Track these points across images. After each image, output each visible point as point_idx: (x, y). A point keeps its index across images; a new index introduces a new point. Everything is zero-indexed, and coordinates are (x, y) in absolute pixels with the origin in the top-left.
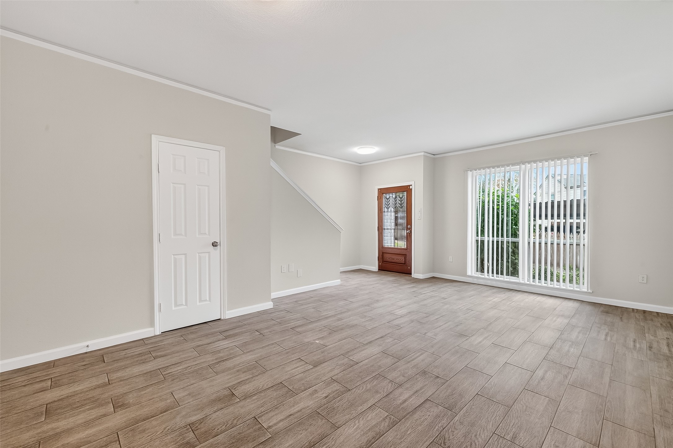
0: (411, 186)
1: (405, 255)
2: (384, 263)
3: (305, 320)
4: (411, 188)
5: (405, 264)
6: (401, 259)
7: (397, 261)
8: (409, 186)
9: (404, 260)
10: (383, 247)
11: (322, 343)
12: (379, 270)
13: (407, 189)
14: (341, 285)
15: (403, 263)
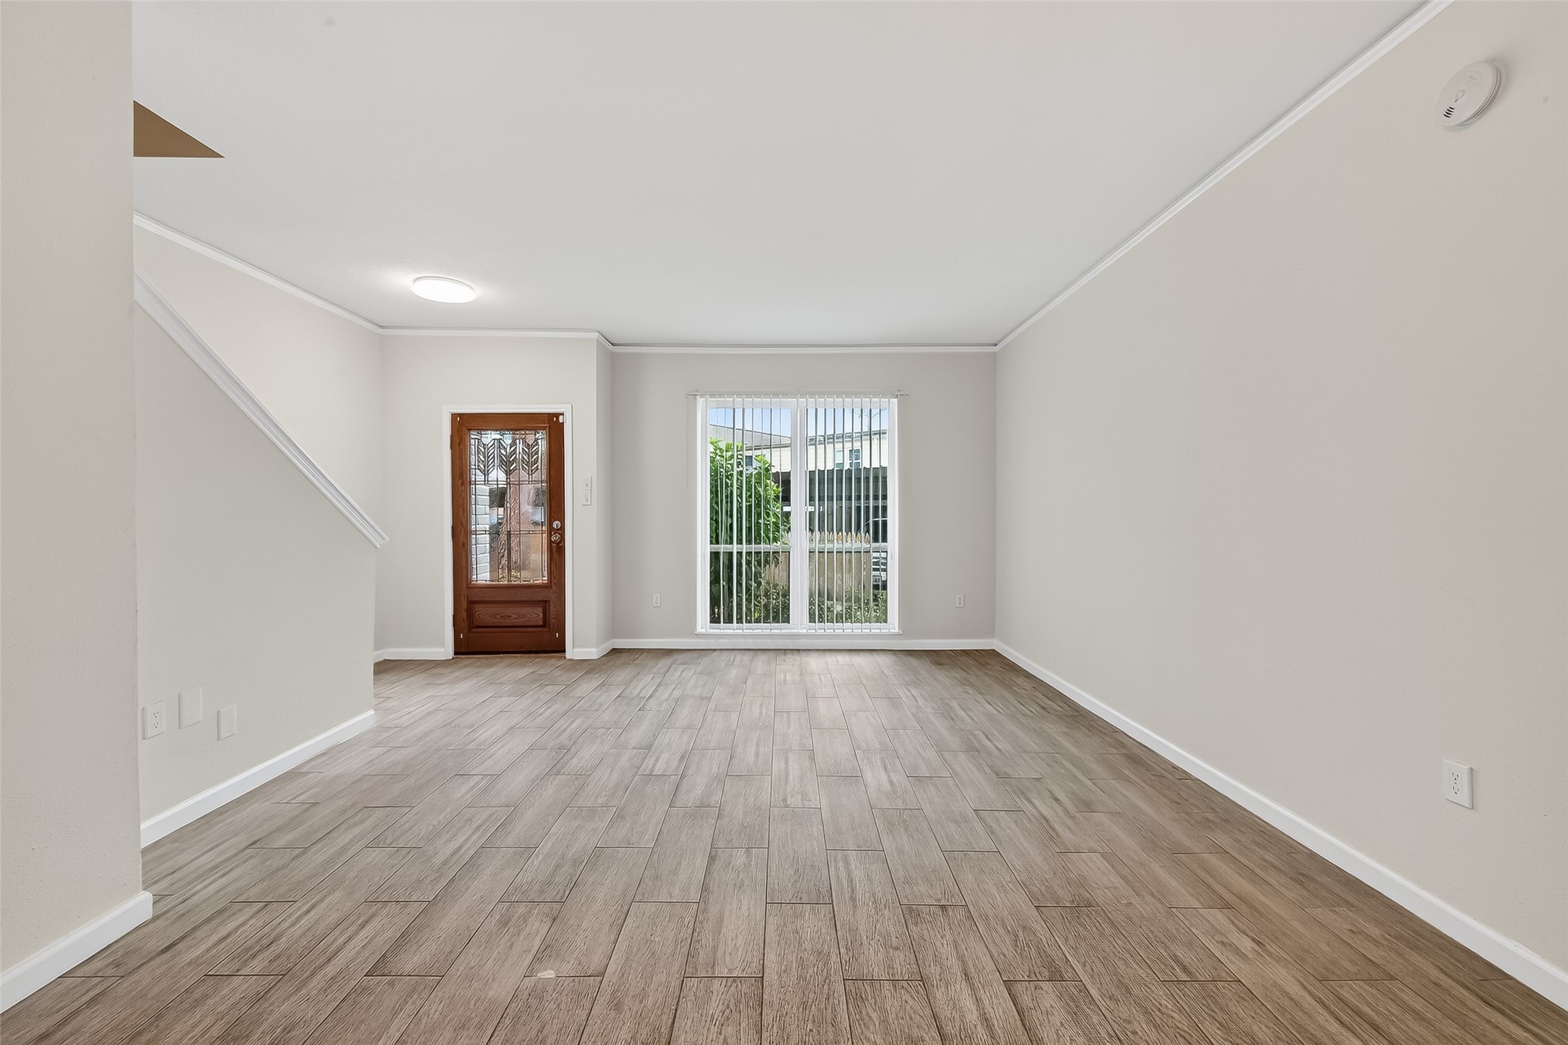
0: (561, 417)
1: (544, 604)
2: (473, 632)
3: (393, 908)
4: (561, 421)
5: (544, 626)
6: (535, 615)
7: (521, 621)
8: (557, 415)
9: (541, 615)
10: (470, 587)
11: (567, 969)
12: (456, 653)
13: (552, 425)
14: (382, 728)
15: (539, 624)
